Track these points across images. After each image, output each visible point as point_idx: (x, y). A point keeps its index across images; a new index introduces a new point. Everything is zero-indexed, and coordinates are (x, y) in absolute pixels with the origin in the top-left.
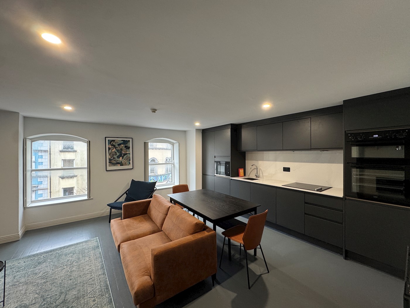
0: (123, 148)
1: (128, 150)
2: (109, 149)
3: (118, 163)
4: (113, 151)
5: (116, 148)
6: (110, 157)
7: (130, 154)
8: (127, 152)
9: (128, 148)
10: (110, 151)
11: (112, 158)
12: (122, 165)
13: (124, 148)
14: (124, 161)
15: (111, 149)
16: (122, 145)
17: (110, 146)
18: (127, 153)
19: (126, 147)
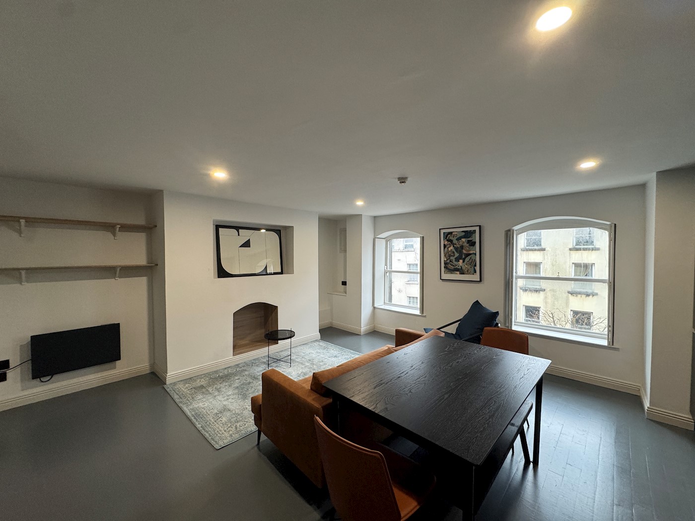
0: (464, 244)
1: (472, 247)
2: (445, 246)
3: (457, 270)
4: (450, 249)
5: (454, 244)
6: (446, 260)
7: (475, 254)
8: (470, 250)
9: (473, 244)
10: (446, 249)
11: (448, 261)
12: (462, 273)
13: (465, 244)
14: (466, 266)
15: (447, 247)
16: (463, 240)
17: (446, 243)
18: (471, 252)
19: (469, 242)
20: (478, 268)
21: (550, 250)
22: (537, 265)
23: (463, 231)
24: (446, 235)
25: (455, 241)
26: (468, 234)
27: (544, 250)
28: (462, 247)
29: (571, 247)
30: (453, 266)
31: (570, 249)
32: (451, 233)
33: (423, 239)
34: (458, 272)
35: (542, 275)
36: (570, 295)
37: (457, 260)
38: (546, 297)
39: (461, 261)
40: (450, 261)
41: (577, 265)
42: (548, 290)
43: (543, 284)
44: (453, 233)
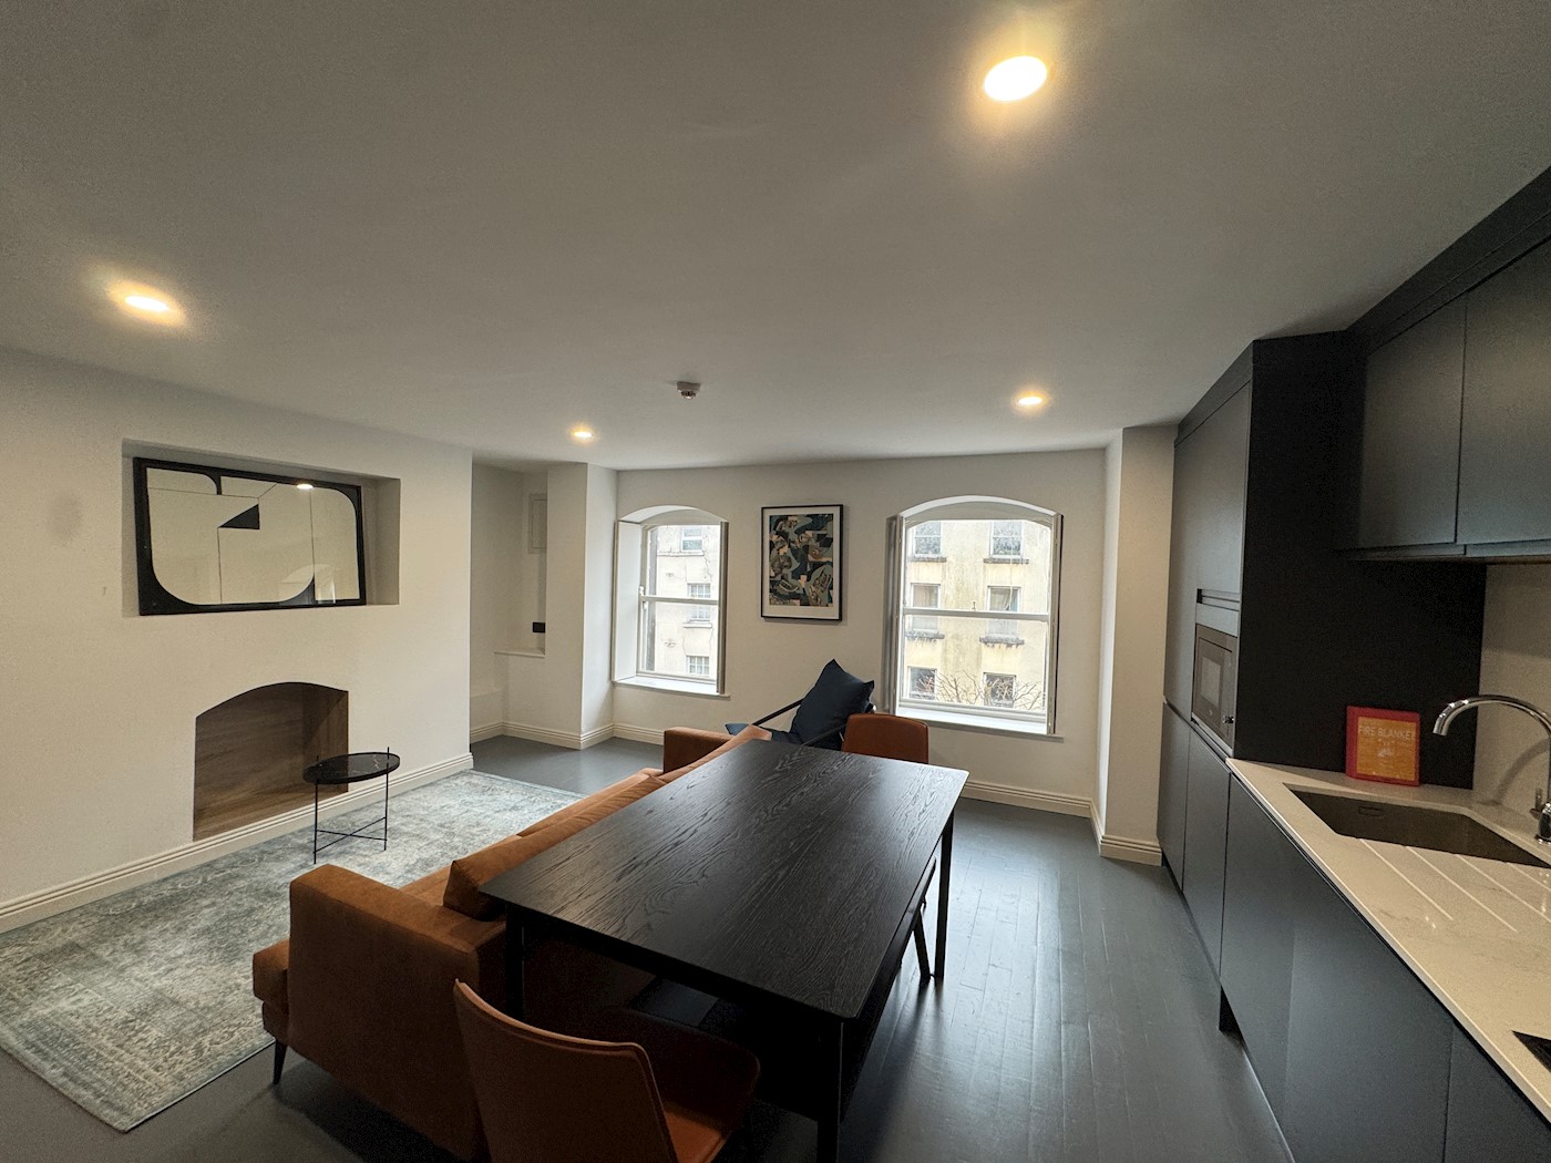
0: (810, 543)
1: (825, 549)
2: (772, 545)
3: (795, 596)
4: (781, 553)
5: (790, 543)
6: (773, 574)
7: (831, 564)
8: (822, 556)
9: (827, 542)
10: (775, 552)
11: (779, 578)
12: (805, 603)
13: (813, 543)
14: (813, 589)
15: (777, 547)
16: (809, 533)
17: (775, 538)
18: (824, 560)
19: (820, 537)
20: (835, 593)
21: (954, 561)
22: (931, 590)
23: (808, 516)
24: (776, 522)
25: (793, 536)
26: (819, 522)
27: (944, 560)
28: (806, 548)
29: (986, 556)
30: (789, 588)
31: (985, 561)
32: (784, 518)
33: (726, 528)
34: (798, 602)
35: (940, 607)
36: (983, 645)
37: (796, 575)
38: (945, 650)
39: (804, 578)
40: (782, 578)
41: (994, 590)
42: (950, 635)
43: (944, 625)
44: (790, 518)
